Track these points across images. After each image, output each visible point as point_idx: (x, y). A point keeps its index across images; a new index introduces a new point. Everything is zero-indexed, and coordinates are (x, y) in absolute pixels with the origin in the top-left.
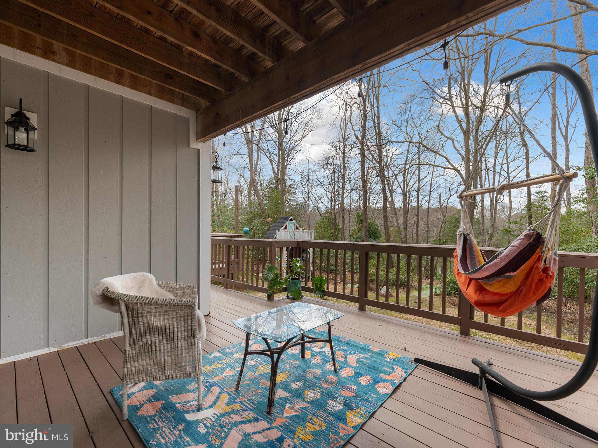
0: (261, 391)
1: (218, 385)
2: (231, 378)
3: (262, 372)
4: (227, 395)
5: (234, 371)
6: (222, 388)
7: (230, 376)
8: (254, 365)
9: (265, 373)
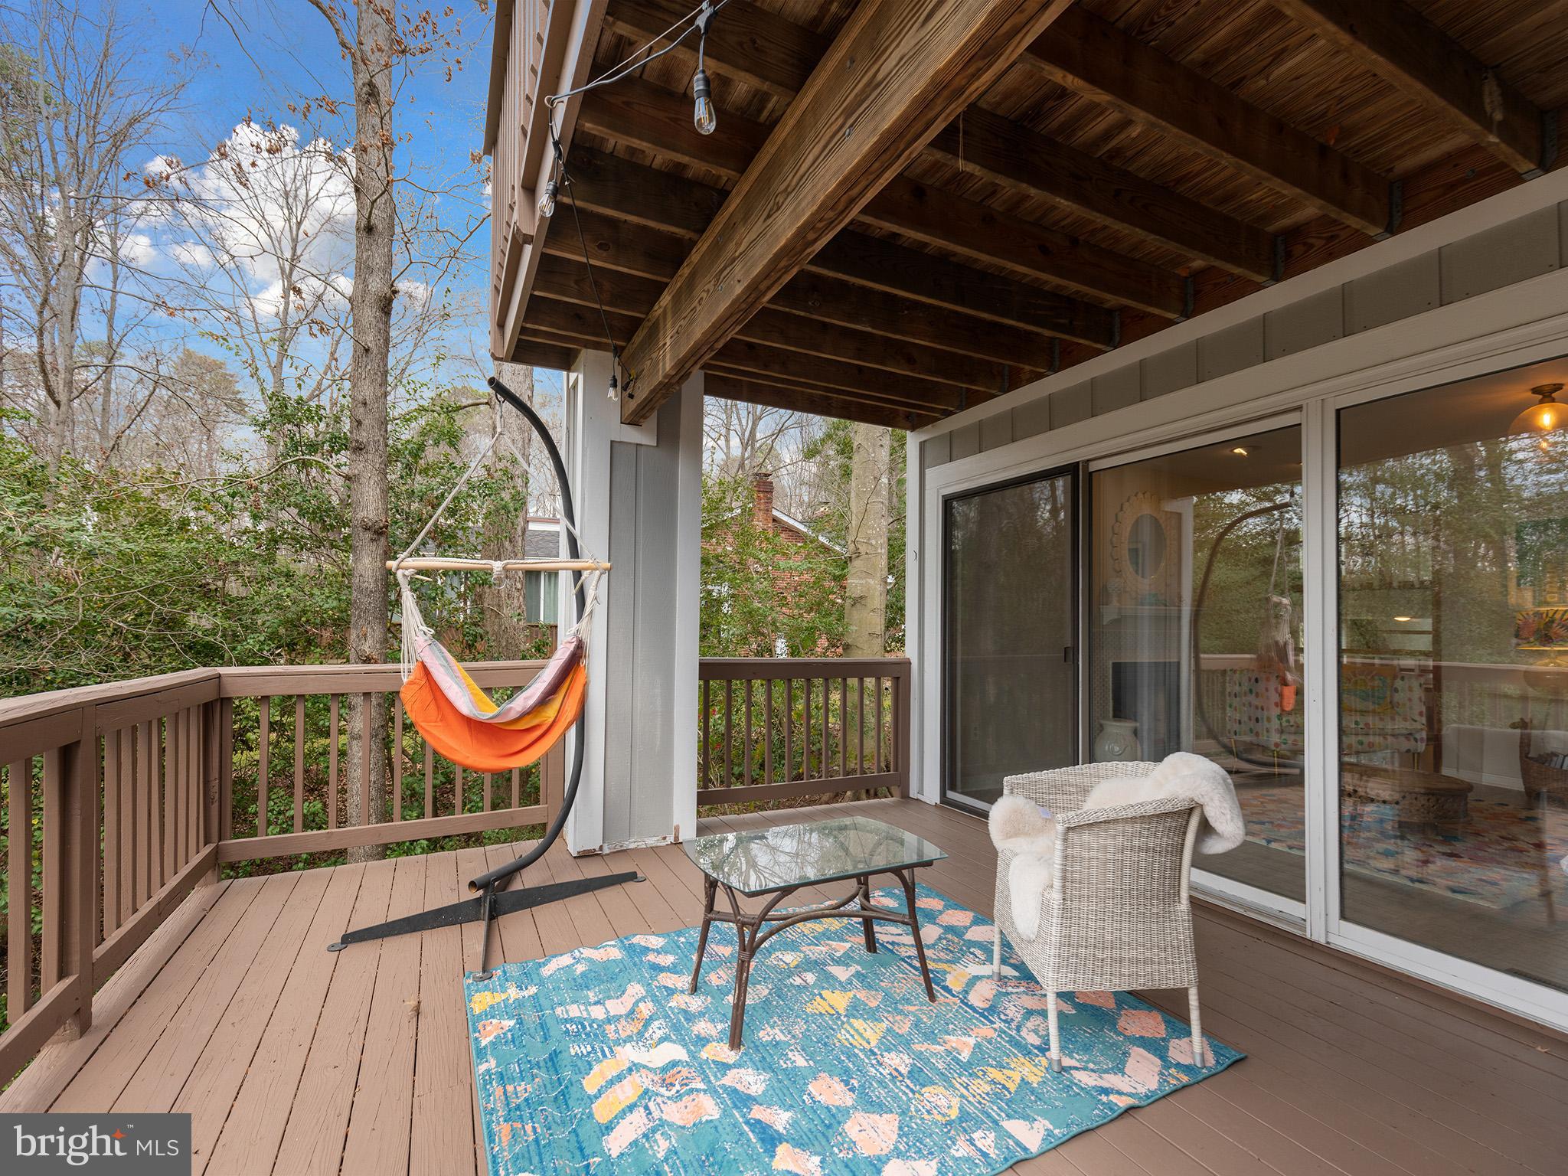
0: (882, 984)
1: (978, 1012)
2: (951, 1026)
3: (871, 1025)
4: (951, 987)
5: (948, 1046)
6: (966, 1004)
7: (953, 1032)
8: (889, 1050)
9: (865, 1020)
